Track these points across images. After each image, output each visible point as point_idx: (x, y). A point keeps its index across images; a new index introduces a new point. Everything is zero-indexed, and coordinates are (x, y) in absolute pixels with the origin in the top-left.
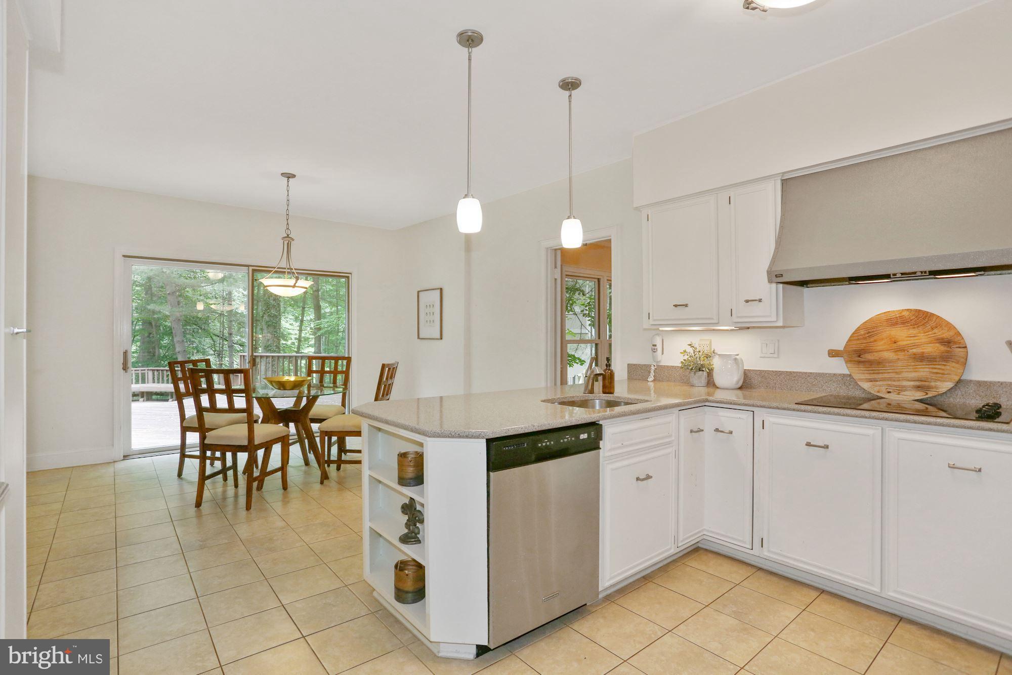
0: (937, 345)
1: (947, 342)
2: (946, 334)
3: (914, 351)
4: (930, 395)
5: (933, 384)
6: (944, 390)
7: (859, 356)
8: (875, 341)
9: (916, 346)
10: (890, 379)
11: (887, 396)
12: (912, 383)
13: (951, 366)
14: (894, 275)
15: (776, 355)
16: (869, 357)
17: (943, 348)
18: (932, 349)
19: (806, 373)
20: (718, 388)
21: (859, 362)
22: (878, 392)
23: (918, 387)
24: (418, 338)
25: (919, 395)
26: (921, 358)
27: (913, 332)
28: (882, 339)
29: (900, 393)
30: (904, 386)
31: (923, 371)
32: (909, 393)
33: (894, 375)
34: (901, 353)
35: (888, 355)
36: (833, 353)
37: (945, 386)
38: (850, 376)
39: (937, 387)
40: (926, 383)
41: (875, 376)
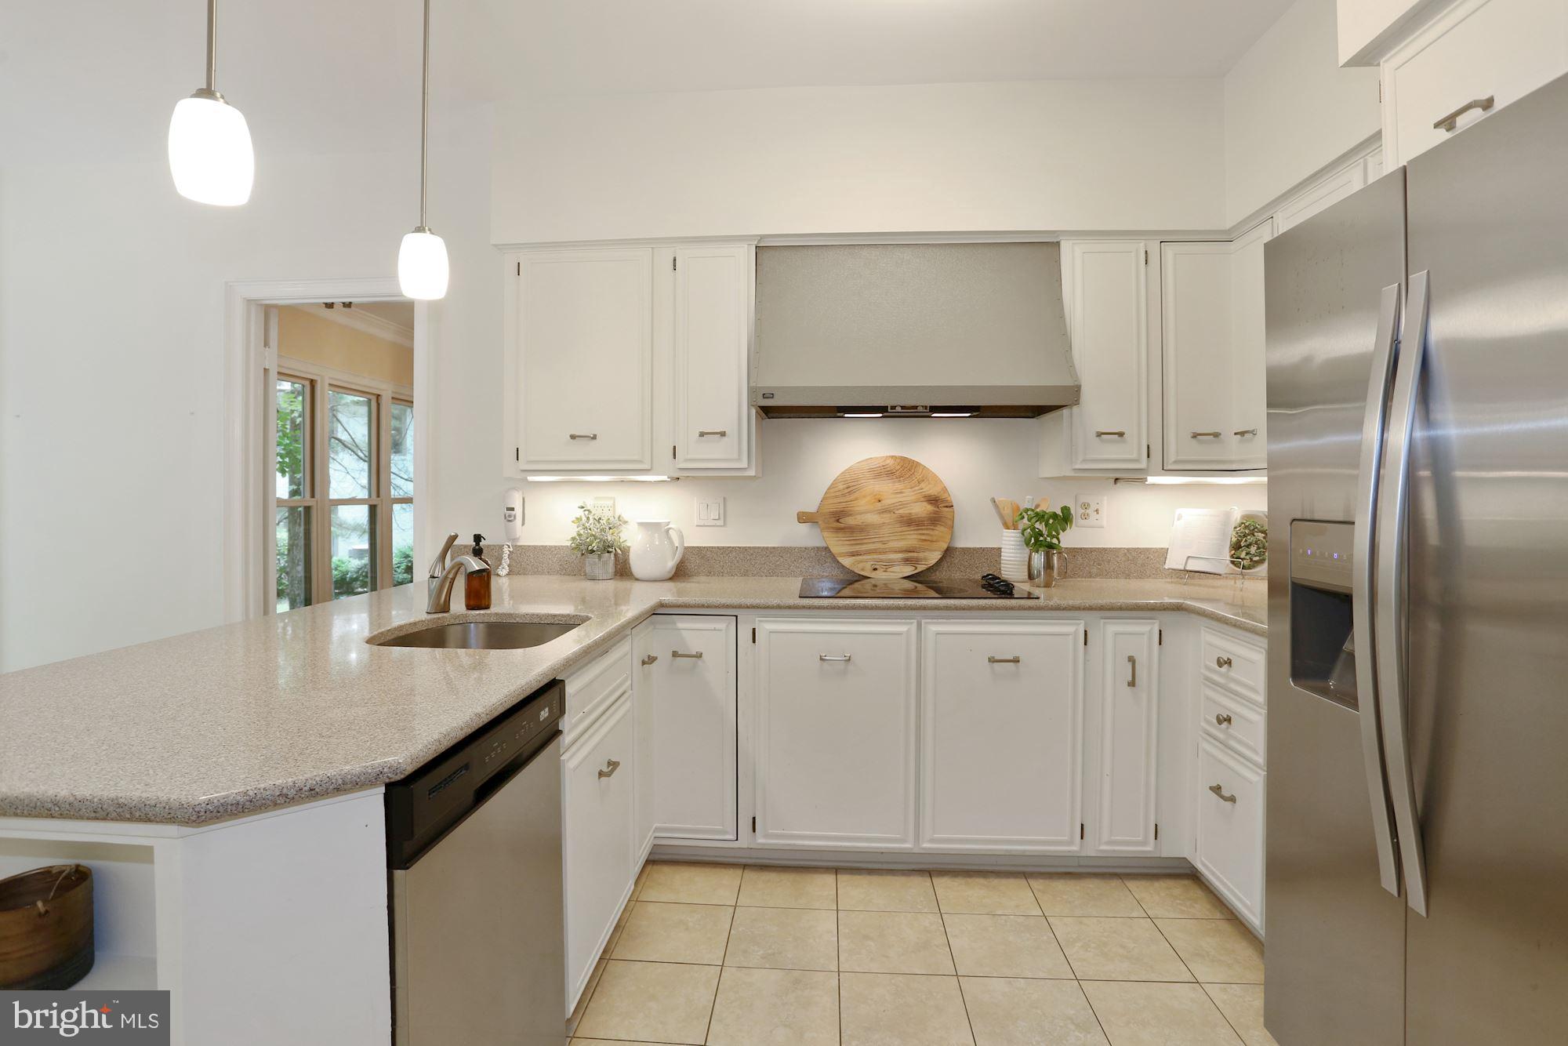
0: (925, 504)
1: (934, 500)
2: (932, 490)
3: (901, 511)
4: (921, 568)
5: (921, 555)
6: (933, 562)
7: (838, 521)
8: (856, 499)
9: (903, 505)
10: (874, 551)
11: (873, 575)
12: (900, 556)
13: (940, 530)
15: (721, 522)
16: (850, 521)
17: (930, 508)
18: (922, 509)
19: (767, 548)
20: (637, 579)
21: (838, 530)
22: (863, 570)
23: (907, 560)
25: (909, 571)
26: (910, 522)
27: (898, 486)
28: (865, 497)
29: (888, 570)
30: (890, 561)
31: (911, 539)
32: (896, 569)
33: (879, 546)
34: (885, 515)
35: (873, 518)
36: (804, 518)
37: (933, 557)
38: (827, 549)
39: (925, 559)
40: (915, 554)
41: (857, 548)
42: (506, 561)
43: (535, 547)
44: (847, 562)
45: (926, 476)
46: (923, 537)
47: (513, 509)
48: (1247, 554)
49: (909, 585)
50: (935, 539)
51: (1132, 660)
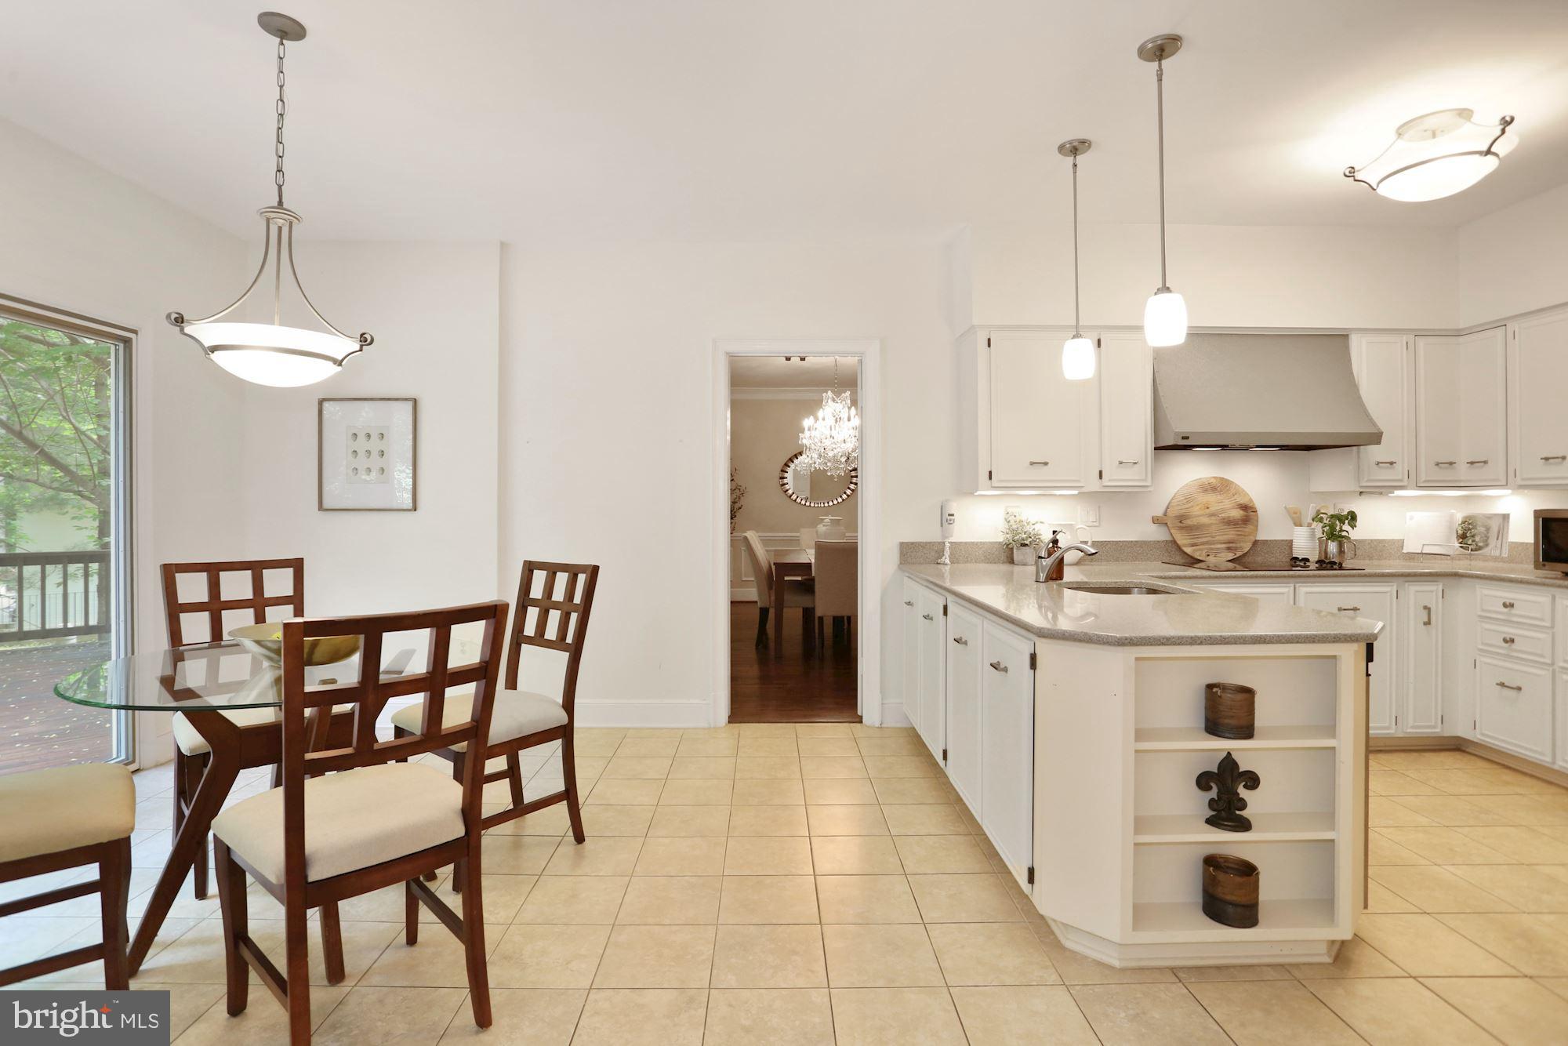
0: (1238, 510)
1: (1245, 508)
2: (1243, 501)
3: (1223, 515)
4: (1239, 554)
5: (1238, 545)
6: (1246, 550)
7: (1181, 522)
8: (1192, 506)
9: (1223, 511)
10: (1207, 543)
11: (1207, 559)
12: (1225, 546)
13: (1249, 528)
16: (1189, 522)
17: (1242, 512)
18: (1237, 514)
19: (1131, 542)
21: (1181, 528)
22: (1200, 556)
23: (1229, 548)
24: (321, 507)
25: (1231, 556)
26: (1230, 523)
27: (1219, 497)
28: (1198, 505)
29: (1219, 555)
30: (1219, 549)
31: (1231, 534)
32: (1222, 555)
33: (1210, 539)
34: (1213, 518)
35: (1205, 520)
36: (1156, 520)
37: (1247, 547)
38: (1174, 542)
39: (1241, 548)
40: (1234, 545)
41: (1195, 541)
42: (947, 553)
43: (966, 543)
44: (1188, 550)
45: (1239, 491)
46: (1239, 533)
47: (952, 515)
48: (1473, 541)
49: (1231, 565)
50: (1247, 534)
51: (1425, 608)
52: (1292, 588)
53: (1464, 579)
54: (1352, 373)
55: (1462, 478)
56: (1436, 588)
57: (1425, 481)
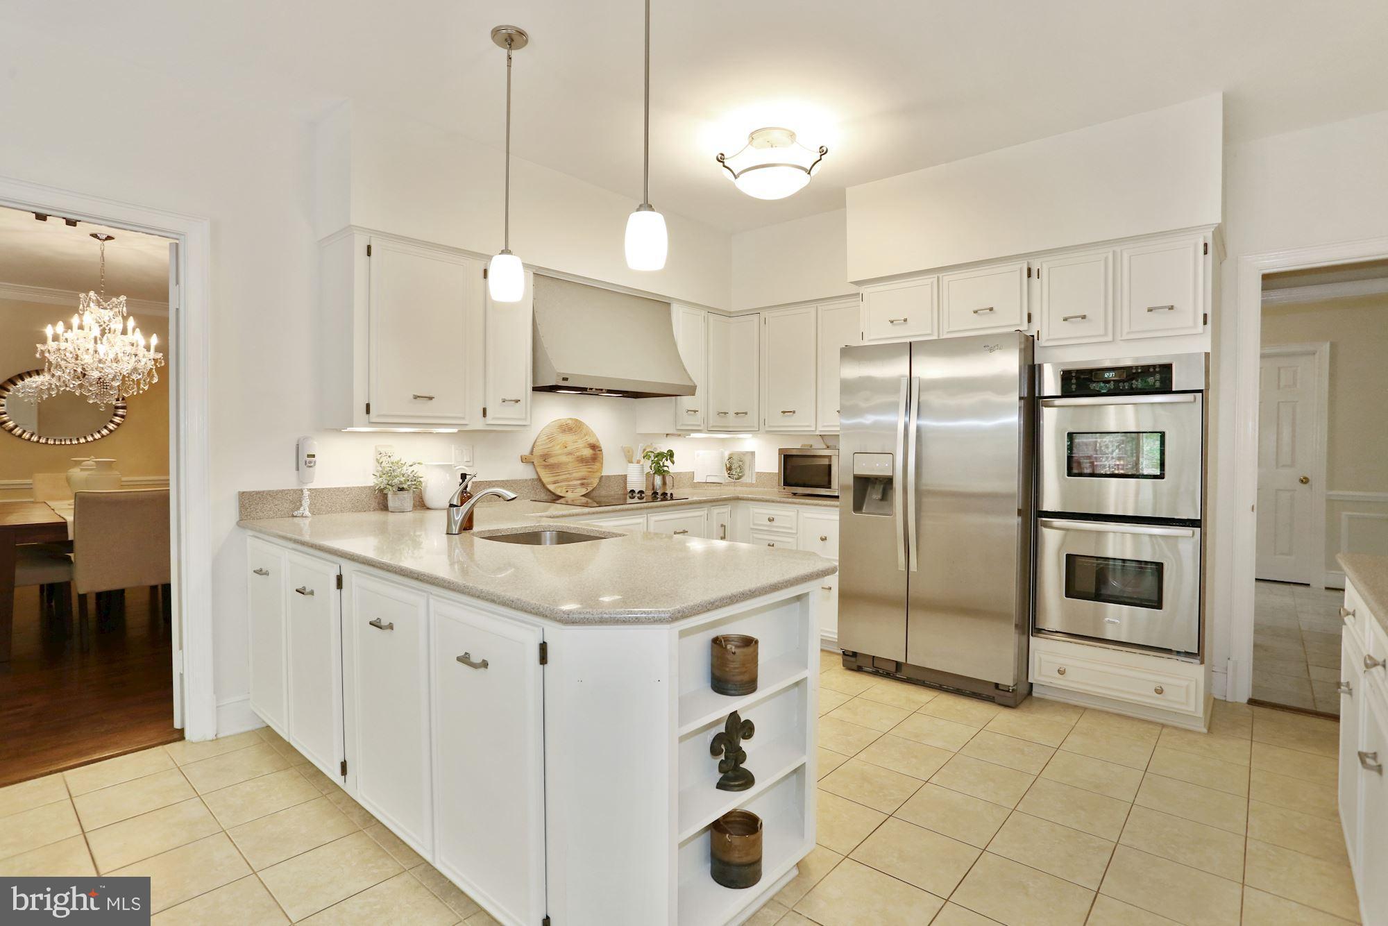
0: (589, 449)
1: (593, 447)
2: (591, 440)
3: (577, 454)
4: (590, 489)
5: (589, 481)
6: (595, 485)
7: (544, 460)
8: (553, 446)
9: (578, 449)
10: (565, 480)
11: (566, 495)
12: (579, 482)
13: (597, 466)
14: (591, 389)
15: (470, 464)
16: (551, 461)
17: (591, 451)
18: (588, 452)
19: (503, 481)
20: (428, 509)
21: (546, 467)
22: (561, 492)
23: (582, 484)
25: (584, 491)
26: (582, 460)
27: (575, 437)
28: (558, 444)
29: (575, 491)
30: (575, 485)
31: (583, 471)
32: (578, 490)
33: (568, 476)
34: (570, 457)
35: (564, 459)
36: (524, 460)
37: (595, 482)
38: (540, 480)
39: (591, 483)
40: (585, 481)
41: (556, 478)
44: (551, 487)
45: (589, 433)
46: (589, 470)
47: (314, 456)
48: (736, 472)
49: (584, 500)
50: (595, 470)
51: (722, 526)
52: (646, 518)
53: (742, 501)
54: (673, 336)
55: (731, 425)
56: (726, 508)
57: (713, 426)
